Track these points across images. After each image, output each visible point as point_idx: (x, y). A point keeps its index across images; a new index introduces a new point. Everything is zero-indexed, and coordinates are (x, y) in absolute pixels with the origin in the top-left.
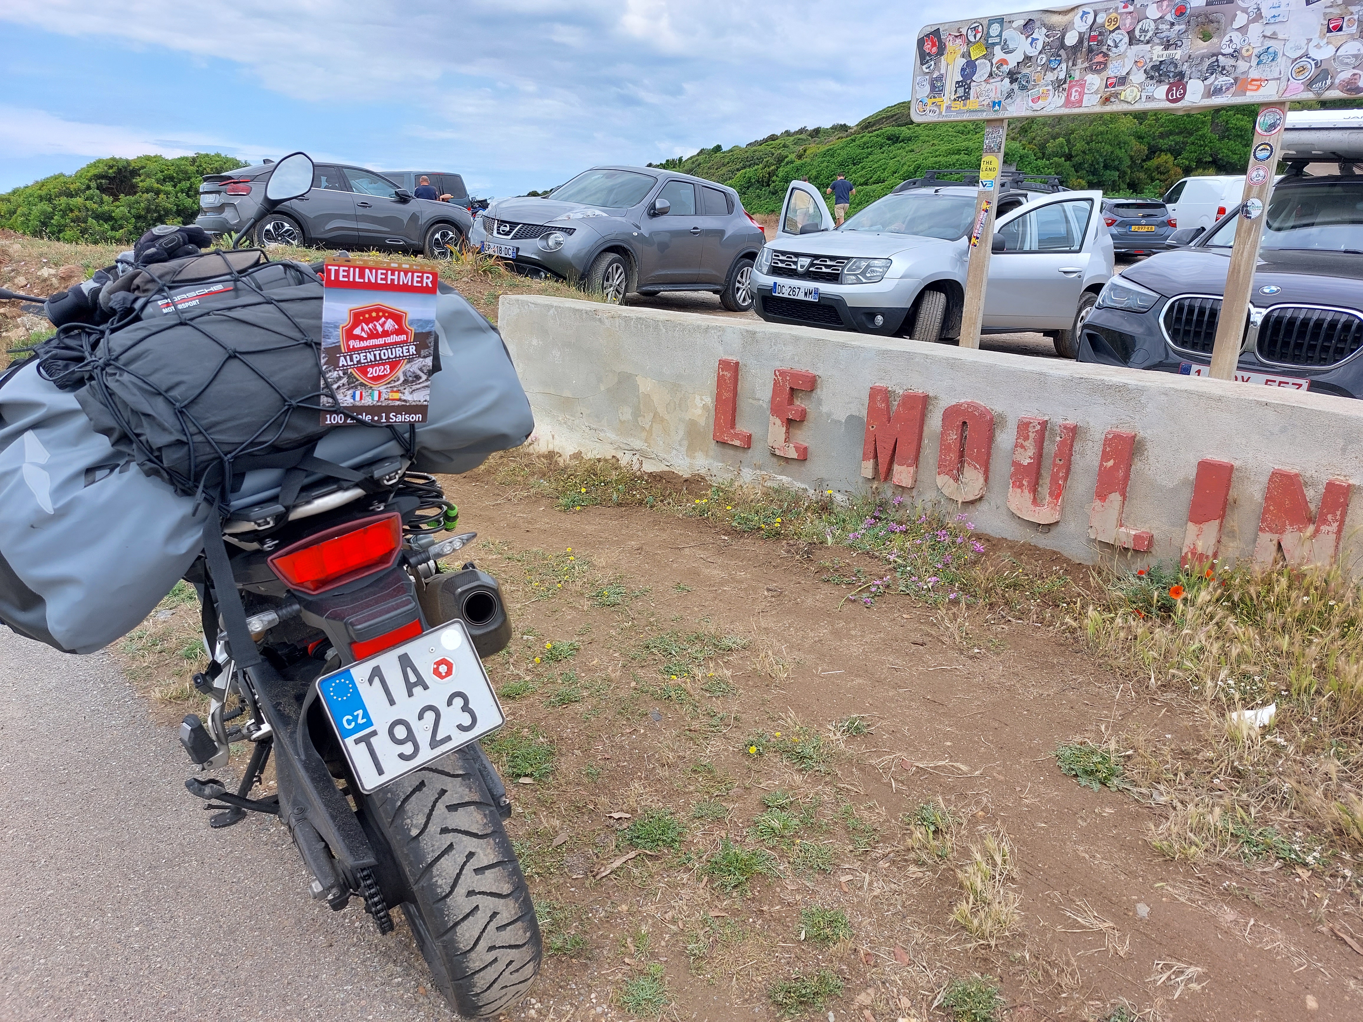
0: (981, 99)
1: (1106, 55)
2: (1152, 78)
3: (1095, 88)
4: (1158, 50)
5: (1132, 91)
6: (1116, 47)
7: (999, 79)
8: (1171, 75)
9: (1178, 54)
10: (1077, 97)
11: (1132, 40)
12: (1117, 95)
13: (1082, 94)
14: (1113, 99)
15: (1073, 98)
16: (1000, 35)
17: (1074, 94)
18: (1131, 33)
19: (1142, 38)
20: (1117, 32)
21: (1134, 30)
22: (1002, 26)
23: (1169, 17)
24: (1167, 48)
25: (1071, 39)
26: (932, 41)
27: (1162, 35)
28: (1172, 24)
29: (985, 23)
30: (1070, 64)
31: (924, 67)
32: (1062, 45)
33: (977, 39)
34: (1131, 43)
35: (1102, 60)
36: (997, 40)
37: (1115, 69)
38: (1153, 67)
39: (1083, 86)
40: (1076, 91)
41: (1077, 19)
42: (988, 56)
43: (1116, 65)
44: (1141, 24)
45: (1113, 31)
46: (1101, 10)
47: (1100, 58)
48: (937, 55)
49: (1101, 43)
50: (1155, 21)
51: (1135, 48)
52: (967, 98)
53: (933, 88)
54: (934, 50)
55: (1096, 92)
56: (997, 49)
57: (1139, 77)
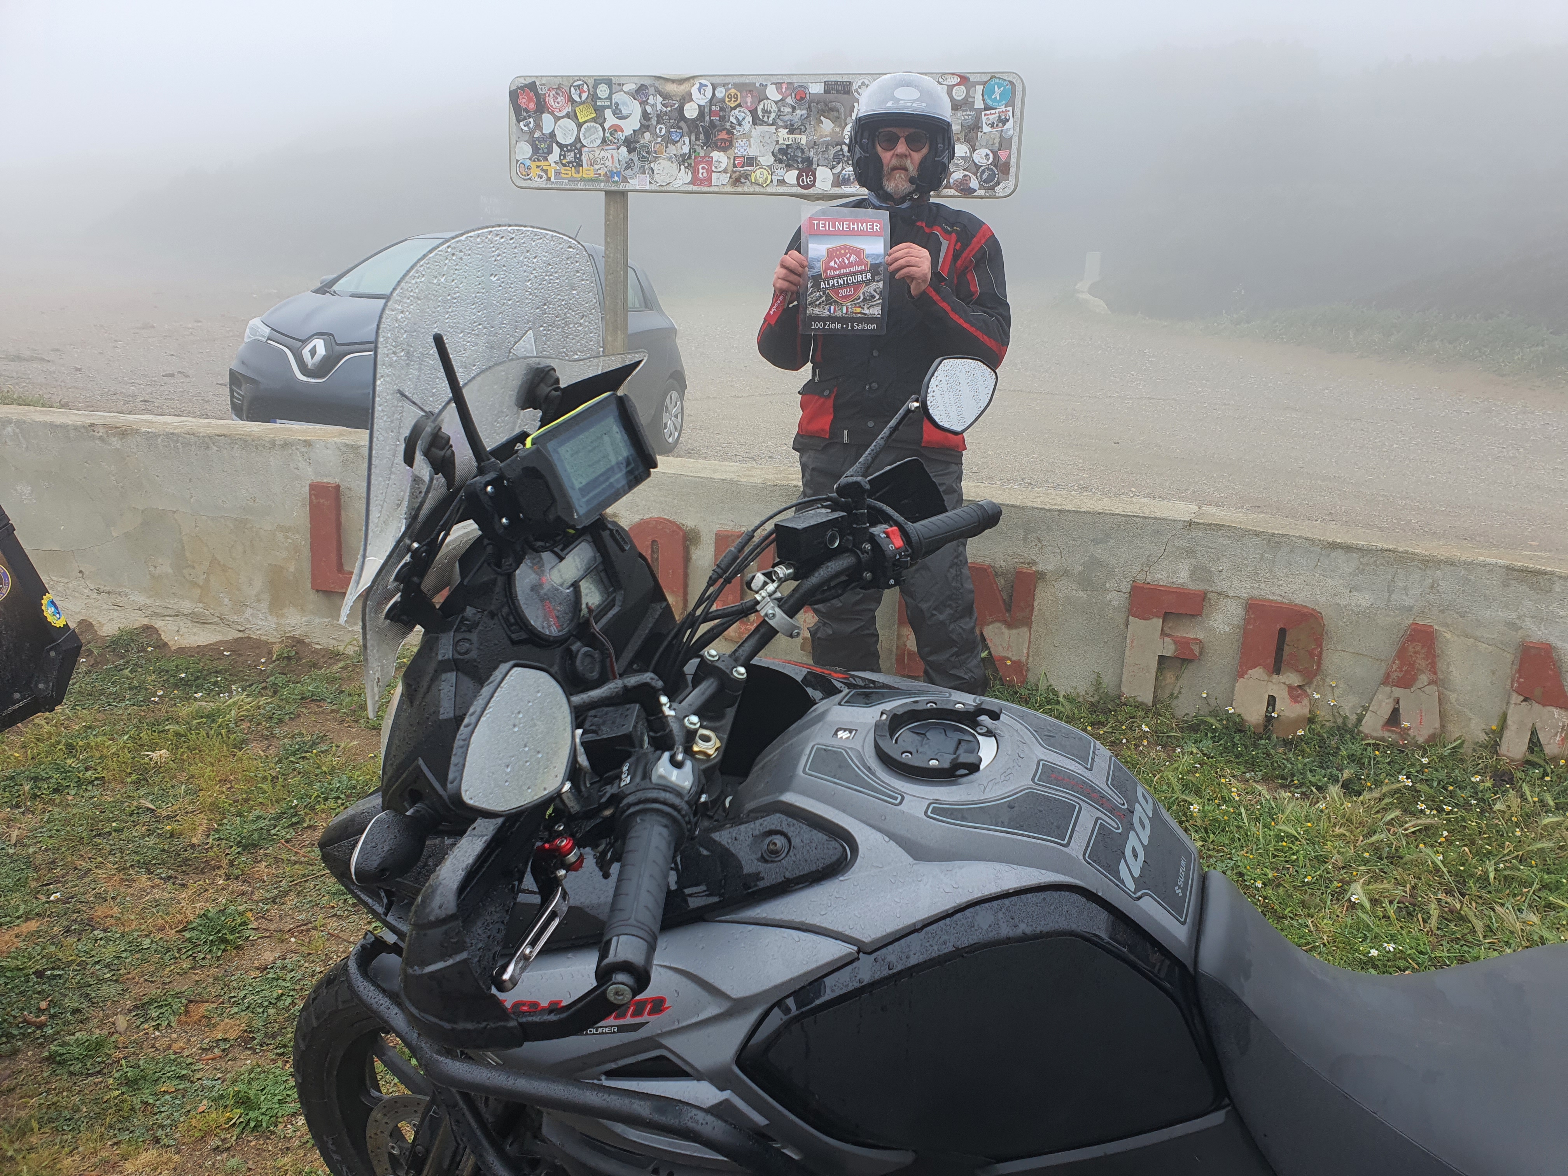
0: (597, 167)
1: (730, 133)
2: (780, 161)
3: (723, 166)
4: (783, 133)
5: (762, 174)
6: (740, 125)
7: (614, 147)
8: (800, 160)
9: (803, 140)
10: (705, 174)
11: (756, 121)
12: (747, 176)
13: (710, 172)
14: (743, 180)
15: (700, 175)
16: (610, 98)
17: (701, 171)
18: (753, 113)
19: (765, 119)
20: (738, 109)
21: (756, 109)
22: (610, 88)
23: (789, 100)
24: (791, 132)
25: (691, 111)
26: (528, 95)
27: (786, 118)
28: (794, 109)
29: (591, 82)
30: (693, 138)
31: (522, 124)
32: (682, 117)
33: (584, 98)
34: (754, 123)
35: (726, 137)
36: (607, 103)
37: (740, 148)
38: (780, 150)
39: (710, 163)
40: (703, 168)
41: (694, 90)
42: (599, 119)
43: (742, 144)
44: (762, 103)
45: (735, 108)
46: (719, 85)
47: (723, 135)
48: (536, 112)
49: (723, 119)
50: (776, 103)
51: (760, 128)
52: (579, 164)
53: (536, 150)
54: (532, 106)
55: (725, 171)
56: (608, 113)
57: (767, 160)
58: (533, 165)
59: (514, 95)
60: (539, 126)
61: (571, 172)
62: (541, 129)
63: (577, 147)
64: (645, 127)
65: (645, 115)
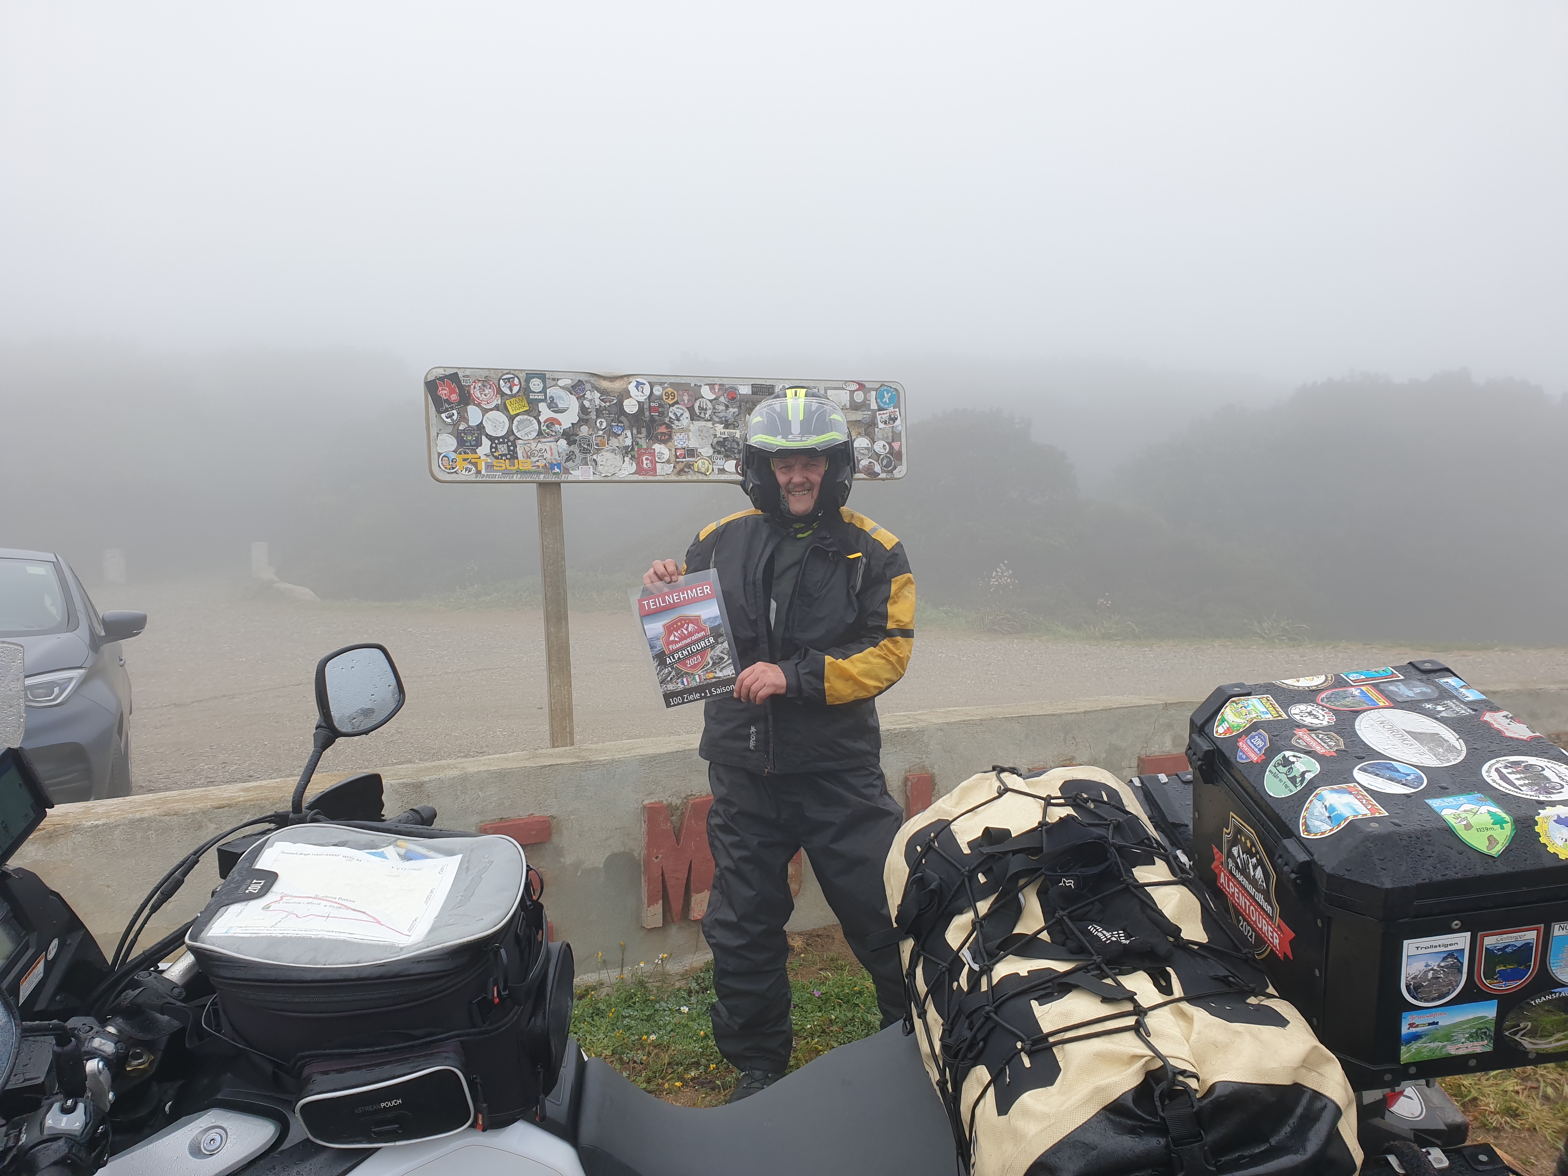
0: (535, 459)
1: (669, 427)
2: (719, 453)
3: (666, 457)
4: (720, 427)
5: (704, 464)
6: (678, 420)
7: (552, 439)
8: (736, 451)
10: (650, 465)
11: (693, 417)
12: (689, 466)
13: (654, 462)
14: (686, 470)
15: (645, 466)
16: (544, 391)
17: (645, 462)
18: (691, 409)
19: (702, 415)
20: (677, 406)
21: (693, 407)
22: (544, 382)
23: (722, 399)
24: (727, 427)
25: (630, 407)
26: (450, 387)
27: (721, 415)
28: (727, 407)
29: (522, 376)
30: (635, 431)
31: (443, 416)
32: (622, 412)
33: (514, 392)
34: (692, 419)
35: (665, 431)
36: (541, 397)
37: (679, 440)
38: (718, 442)
39: (653, 454)
40: (647, 459)
41: (632, 387)
42: (533, 411)
43: (681, 437)
44: (698, 402)
45: (673, 405)
46: (657, 383)
47: (663, 429)
48: (459, 403)
49: (662, 414)
50: (711, 401)
51: (698, 424)
52: (513, 456)
53: (461, 442)
54: (454, 397)
55: (668, 462)
56: (542, 407)
57: (707, 451)
58: (459, 458)
59: (431, 386)
60: (463, 418)
61: (505, 464)
62: (467, 421)
63: (510, 438)
64: (583, 421)
65: (583, 410)
